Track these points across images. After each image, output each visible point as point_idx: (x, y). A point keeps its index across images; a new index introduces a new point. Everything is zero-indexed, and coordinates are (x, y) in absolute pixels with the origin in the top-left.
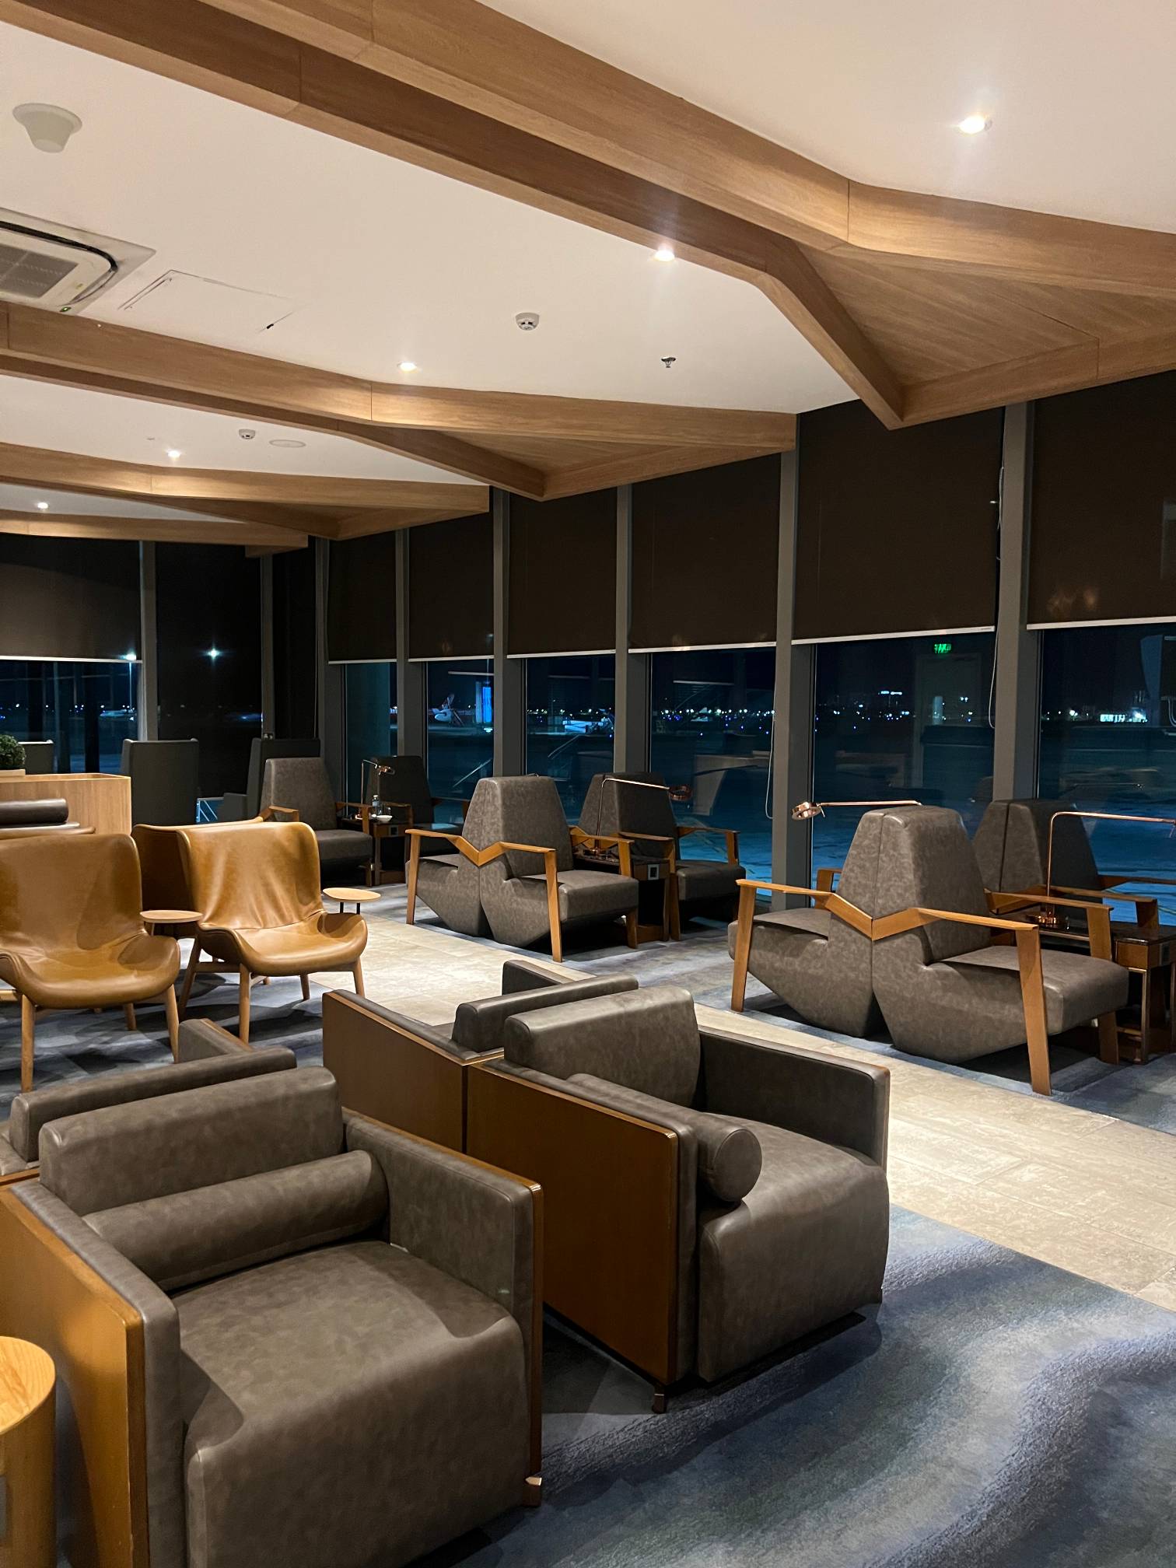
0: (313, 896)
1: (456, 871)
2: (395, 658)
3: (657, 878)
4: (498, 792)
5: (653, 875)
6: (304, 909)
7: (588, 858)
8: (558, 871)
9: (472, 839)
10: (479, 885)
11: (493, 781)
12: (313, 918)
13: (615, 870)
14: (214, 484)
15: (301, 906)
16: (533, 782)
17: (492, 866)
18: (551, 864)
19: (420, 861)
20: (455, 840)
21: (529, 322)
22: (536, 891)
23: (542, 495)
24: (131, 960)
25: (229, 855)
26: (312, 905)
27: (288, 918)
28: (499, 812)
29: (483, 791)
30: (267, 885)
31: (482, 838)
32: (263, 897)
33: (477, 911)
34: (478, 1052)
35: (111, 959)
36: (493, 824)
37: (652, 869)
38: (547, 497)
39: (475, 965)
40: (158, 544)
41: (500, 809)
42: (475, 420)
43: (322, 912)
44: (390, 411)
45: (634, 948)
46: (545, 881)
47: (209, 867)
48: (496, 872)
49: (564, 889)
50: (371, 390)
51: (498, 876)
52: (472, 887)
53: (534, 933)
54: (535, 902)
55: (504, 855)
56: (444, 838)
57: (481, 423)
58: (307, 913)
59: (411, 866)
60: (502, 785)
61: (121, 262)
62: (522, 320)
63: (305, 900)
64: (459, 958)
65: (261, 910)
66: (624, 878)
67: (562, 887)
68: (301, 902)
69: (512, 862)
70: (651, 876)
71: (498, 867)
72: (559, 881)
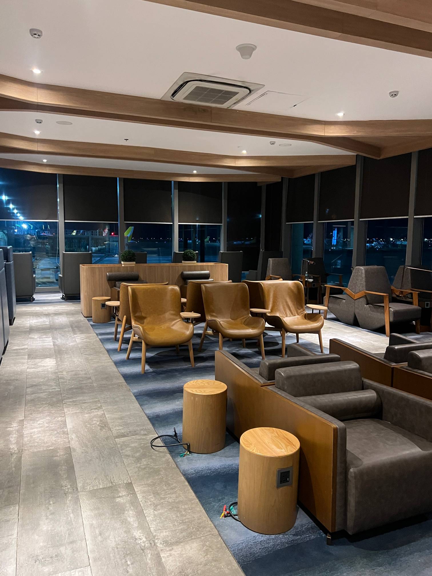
0: (302, 307)
1: (344, 301)
2: (313, 221)
3: (429, 307)
4: (363, 271)
5: (427, 305)
6: (299, 311)
7: (398, 298)
8: (390, 302)
9: (352, 289)
10: (354, 306)
11: (362, 268)
12: (302, 314)
13: (411, 303)
14: (256, 161)
15: (298, 310)
16: (377, 268)
17: (361, 300)
18: (387, 300)
19: (330, 297)
20: (345, 289)
21: (394, 94)
22: (379, 310)
23: (379, 157)
24: (248, 324)
25: (274, 291)
26: (302, 310)
27: (294, 314)
28: (364, 279)
29: (357, 271)
30: (286, 302)
31: (356, 289)
32: (286, 306)
33: (353, 316)
34: (396, 363)
35: (241, 323)
36: (361, 284)
37: (427, 303)
38: (381, 158)
39: (356, 336)
40: (229, 183)
41: (364, 278)
42: (363, 132)
43: (305, 313)
44: (331, 132)
45: (418, 334)
46: (383, 306)
47: (269, 295)
48: (362, 302)
49: (392, 310)
50: (325, 124)
51: (363, 304)
52: (351, 307)
53: (378, 325)
54: (379, 314)
55: (366, 296)
56: (340, 289)
57: (364, 133)
58: (300, 313)
59: (326, 298)
60: (365, 269)
61: (253, 90)
62: (392, 94)
63: (300, 308)
64: (348, 333)
65: (285, 310)
66: (415, 307)
67: (390, 309)
68: (298, 309)
69: (368, 299)
70: (426, 306)
71: (363, 300)
72: (390, 306)
